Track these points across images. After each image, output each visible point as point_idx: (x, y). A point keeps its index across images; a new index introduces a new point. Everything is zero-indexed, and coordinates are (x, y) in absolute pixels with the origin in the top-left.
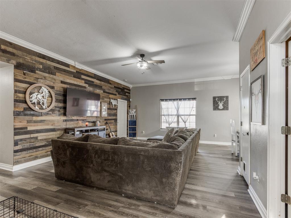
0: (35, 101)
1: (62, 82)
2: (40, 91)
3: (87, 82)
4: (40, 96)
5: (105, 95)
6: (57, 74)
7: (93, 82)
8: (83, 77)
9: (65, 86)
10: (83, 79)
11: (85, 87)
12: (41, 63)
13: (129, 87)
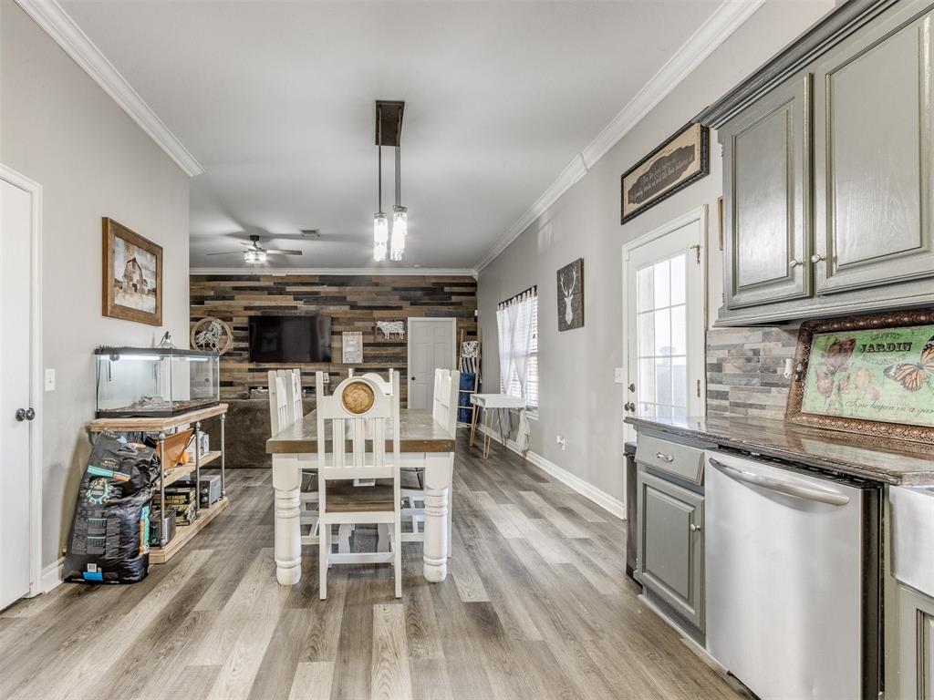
0: (203, 342)
1: (247, 308)
2: (210, 329)
3: (297, 296)
4: (209, 335)
5: (355, 314)
6: (236, 297)
7: (316, 293)
8: (289, 289)
9: (252, 313)
10: (289, 293)
11: (296, 308)
12: (213, 288)
13: (471, 277)
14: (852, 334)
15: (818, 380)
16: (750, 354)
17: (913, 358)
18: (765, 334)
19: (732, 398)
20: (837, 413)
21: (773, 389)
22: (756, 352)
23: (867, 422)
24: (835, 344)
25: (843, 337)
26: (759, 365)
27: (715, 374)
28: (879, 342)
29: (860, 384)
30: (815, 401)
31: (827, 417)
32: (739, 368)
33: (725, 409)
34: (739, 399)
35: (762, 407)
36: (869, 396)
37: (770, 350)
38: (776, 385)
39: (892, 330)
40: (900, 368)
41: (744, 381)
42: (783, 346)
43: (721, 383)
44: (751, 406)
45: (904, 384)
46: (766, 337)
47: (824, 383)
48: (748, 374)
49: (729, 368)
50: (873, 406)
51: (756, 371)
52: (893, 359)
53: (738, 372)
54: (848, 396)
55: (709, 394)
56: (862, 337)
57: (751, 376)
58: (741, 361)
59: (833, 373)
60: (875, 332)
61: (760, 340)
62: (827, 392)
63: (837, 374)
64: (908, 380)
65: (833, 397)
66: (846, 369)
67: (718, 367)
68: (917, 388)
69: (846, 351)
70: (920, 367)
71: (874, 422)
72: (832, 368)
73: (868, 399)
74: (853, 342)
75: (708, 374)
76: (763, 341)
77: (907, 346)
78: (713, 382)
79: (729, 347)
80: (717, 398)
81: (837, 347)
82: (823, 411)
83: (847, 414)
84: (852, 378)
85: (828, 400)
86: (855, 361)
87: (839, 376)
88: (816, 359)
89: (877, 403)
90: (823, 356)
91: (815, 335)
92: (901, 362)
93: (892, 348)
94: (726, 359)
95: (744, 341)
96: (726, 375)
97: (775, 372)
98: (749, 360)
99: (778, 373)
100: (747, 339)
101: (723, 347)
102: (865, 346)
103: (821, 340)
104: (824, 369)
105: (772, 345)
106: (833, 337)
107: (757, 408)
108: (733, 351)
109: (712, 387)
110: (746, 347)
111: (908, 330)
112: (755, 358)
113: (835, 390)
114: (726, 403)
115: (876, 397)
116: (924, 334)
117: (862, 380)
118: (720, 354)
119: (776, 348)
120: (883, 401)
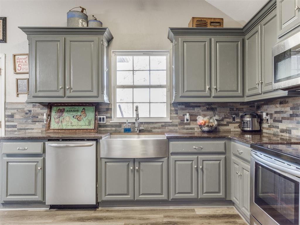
14: (64, 107)
15: (55, 119)
16: (28, 112)
17: (79, 114)
18: (33, 105)
19: (19, 127)
20: (62, 128)
21: (37, 123)
22: (30, 111)
23: (70, 129)
24: (59, 110)
25: (61, 108)
26: (31, 115)
27: (10, 119)
28: (71, 109)
29: (67, 120)
30: (54, 125)
31: (59, 129)
32: (22, 116)
33: (15, 131)
34: (22, 127)
35: (32, 129)
36: (70, 123)
37: (36, 110)
38: (38, 122)
39: (74, 107)
40: (76, 116)
41: (25, 121)
42: (41, 109)
43: (13, 122)
44: (28, 129)
45: (78, 120)
46: (34, 106)
47: (57, 120)
48: (26, 118)
49: (17, 116)
50: (71, 125)
51: (30, 117)
52: (75, 114)
53: (22, 118)
54: (64, 124)
55: (6, 126)
56: (67, 108)
57: (28, 119)
58: (23, 114)
59: (59, 118)
60: (70, 107)
61: (32, 107)
62: (58, 123)
63: (60, 118)
64: (78, 119)
65: (60, 124)
66: (63, 116)
67: (12, 116)
68: (81, 120)
69: (62, 111)
70: (81, 116)
71: (72, 129)
72: (59, 116)
73: (70, 124)
74: (64, 109)
75: (6, 119)
76: (33, 107)
77: (78, 111)
78: (8, 121)
79: (17, 109)
80: (11, 128)
81: (60, 110)
82: (57, 128)
83: (64, 128)
84: (65, 119)
85: (58, 125)
86: (65, 114)
87: (61, 118)
88: (53, 114)
89: (72, 125)
90: (56, 113)
91: (52, 107)
92: (77, 115)
93: (74, 111)
94: (15, 113)
95: (24, 107)
96: (16, 119)
97: (38, 117)
98: (27, 114)
99: (39, 118)
100: (26, 106)
101: (15, 109)
102: (67, 110)
103: (54, 109)
104: (57, 116)
105: (36, 109)
106: (58, 108)
107: (30, 130)
108: (19, 110)
109: (7, 124)
110: (25, 109)
111: (77, 107)
112: (30, 113)
113: (60, 122)
114: (16, 129)
115: (71, 123)
116: (81, 108)
117: (67, 119)
118: (13, 111)
119: (38, 110)
120: (73, 124)
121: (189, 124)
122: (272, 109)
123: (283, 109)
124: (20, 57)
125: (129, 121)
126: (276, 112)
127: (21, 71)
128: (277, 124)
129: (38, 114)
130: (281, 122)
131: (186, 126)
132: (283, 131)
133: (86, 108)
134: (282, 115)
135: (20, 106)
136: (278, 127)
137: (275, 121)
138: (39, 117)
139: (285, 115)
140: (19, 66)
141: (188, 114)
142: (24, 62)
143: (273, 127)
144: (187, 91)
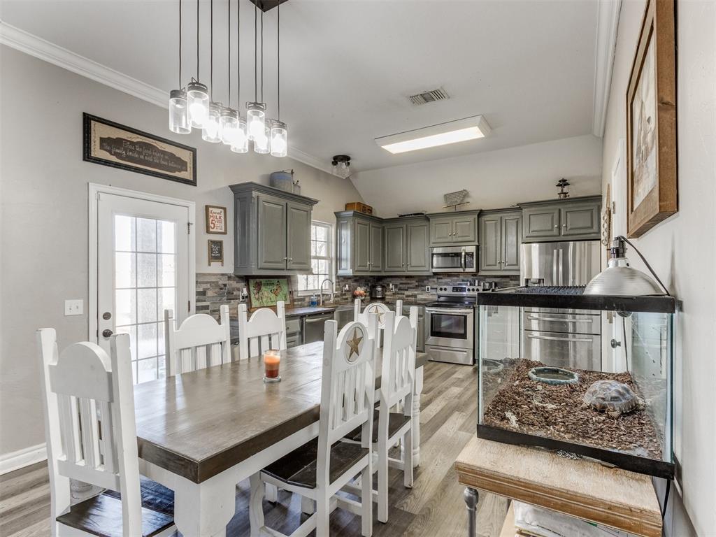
14: (260, 280)
15: (254, 295)
16: (222, 286)
17: (275, 288)
18: (229, 278)
19: (212, 308)
20: (263, 305)
21: (232, 301)
22: (225, 285)
24: (256, 283)
25: (258, 280)
27: (201, 297)
28: (267, 283)
30: (255, 303)
32: (216, 293)
34: (216, 308)
38: (233, 299)
39: (269, 279)
40: (273, 290)
41: (219, 299)
42: (237, 283)
43: (205, 301)
45: (275, 294)
47: (257, 296)
48: (221, 295)
49: (210, 293)
50: (270, 302)
51: (224, 294)
52: (271, 287)
53: (215, 295)
54: (264, 300)
55: (197, 308)
56: (263, 281)
58: (217, 290)
59: (258, 293)
60: (266, 280)
62: (258, 299)
65: (260, 300)
66: (261, 291)
67: (203, 293)
69: (260, 285)
70: (277, 290)
72: (257, 291)
74: (261, 282)
75: (196, 297)
76: (228, 280)
77: (273, 284)
78: (200, 301)
79: (210, 283)
80: (202, 309)
82: (259, 306)
83: (265, 305)
84: (264, 294)
85: (259, 302)
86: (263, 288)
87: (260, 294)
88: (251, 288)
90: (253, 287)
91: (249, 280)
92: (273, 288)
93: (270, 284)
94: (208, 289)
95: (218, 280)
96: (208, 297)
97: (233, 294)
98: (221, 289)
100: (220, 279)
101: (207, 283)
102: (264, 284)
103: (252, 282)
104: (255, 291)
105: (231, 282)
106: (255, 281)
108: (213, 285)
109: (199, 304)
110: (220, 283)
111: (272, 279)
112: (225, 288)
113: (260, 298)
114: (208, 311)
115: (270, 299)
116: (276, 280)
117: (266, 294)
118: (205, 286)
119: (234, 284)
120: (272, 300)
121: (345, 294)
122: (398, 281)
123: (409, 282)
124: (215, 210)
125: (316, 294)
126: (401, 284)
127: (215, 230)
128: (403, 292)
129: (234, 289)
130: (407, 290)
131: (344, 297)
132: (408, 296)
133: (280, 280)
134: (409, 286)
135: (213, 279)
136: (404, 294)
137: (400, 289)
138: (235, 293)
139: (411, 286)
140: (212, 223)
141: (347, 286)
142: (218, 217)
143: (398, 294)
144: (360, 266)
